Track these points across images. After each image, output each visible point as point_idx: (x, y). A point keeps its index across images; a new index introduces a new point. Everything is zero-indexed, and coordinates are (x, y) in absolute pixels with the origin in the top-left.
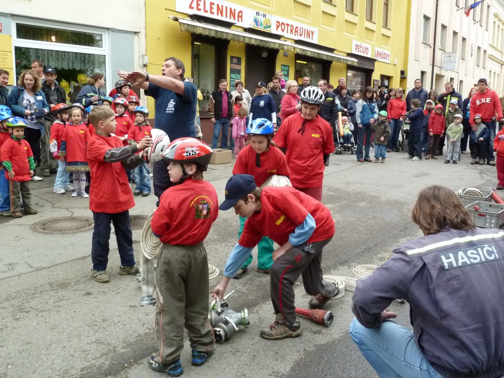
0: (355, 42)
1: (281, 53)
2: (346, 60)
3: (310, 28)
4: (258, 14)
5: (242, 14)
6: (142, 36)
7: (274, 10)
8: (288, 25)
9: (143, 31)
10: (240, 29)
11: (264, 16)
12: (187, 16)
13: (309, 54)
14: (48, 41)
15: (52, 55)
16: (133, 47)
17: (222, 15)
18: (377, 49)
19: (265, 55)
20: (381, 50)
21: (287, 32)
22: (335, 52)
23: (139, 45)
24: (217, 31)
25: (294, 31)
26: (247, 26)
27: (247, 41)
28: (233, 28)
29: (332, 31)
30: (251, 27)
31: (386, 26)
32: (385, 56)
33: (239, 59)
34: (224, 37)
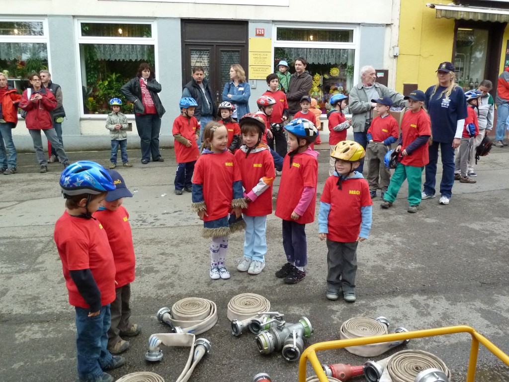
6: (395, 28)
9: (396, 23)
14: (307, 41)
15: (310, 52)
23: (391, 37)
24: (485, 14)
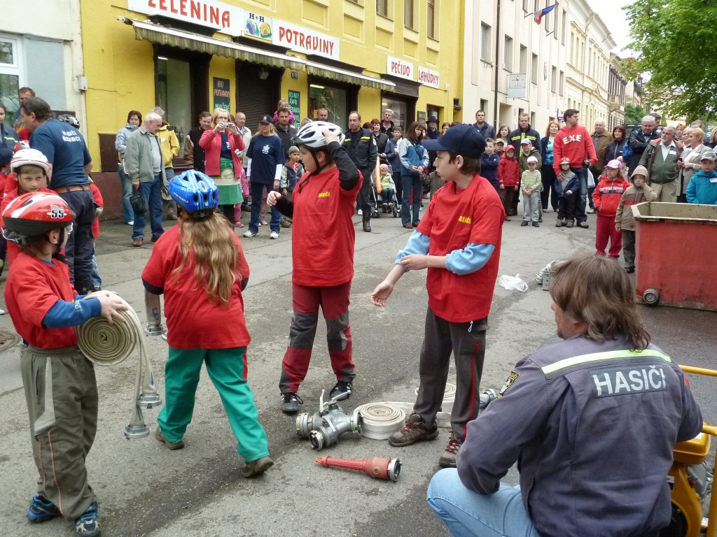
0: (391, 59)
1: (287, 73)
2: (379, 83)
3: (327, 38)
4: (252, 16)
5: (228, 17)
6: (76, 47)
7: (275, 11)
8: (296, 33)
9: (77, 39)
10: (226, 38)
11: (262, 19)
12: (145, 17)
13: (327, 75)
16: (62, 63)
17: (199, 17)
18: (421, 69)
19: (264, 76)
20: (426, 70)
21: (296, 44)
22: (364, 72)
23: (72, 60)
24: (192, 41)
25: (305, 42)
26: (237, 34)
27: (237, 55)
28: (215, 36)
29: (359, 43)
30: (243, 35)
31: (432, 36)
32: (433, 78)
33: (227, 83)
34: (203, 49)
